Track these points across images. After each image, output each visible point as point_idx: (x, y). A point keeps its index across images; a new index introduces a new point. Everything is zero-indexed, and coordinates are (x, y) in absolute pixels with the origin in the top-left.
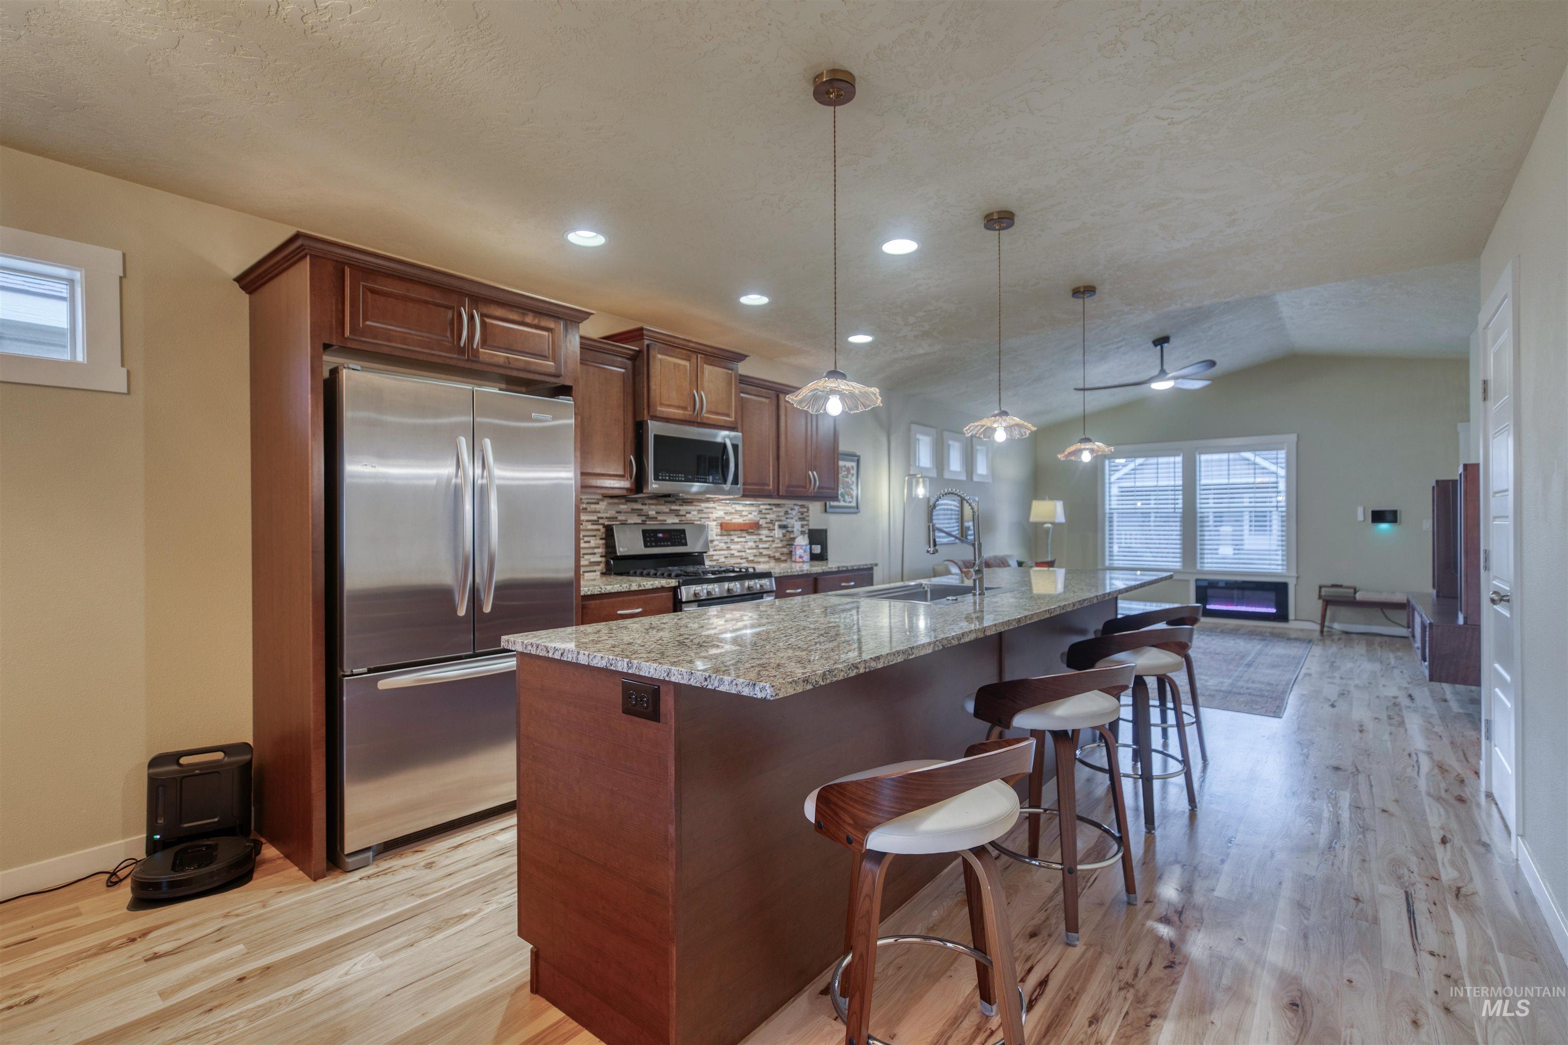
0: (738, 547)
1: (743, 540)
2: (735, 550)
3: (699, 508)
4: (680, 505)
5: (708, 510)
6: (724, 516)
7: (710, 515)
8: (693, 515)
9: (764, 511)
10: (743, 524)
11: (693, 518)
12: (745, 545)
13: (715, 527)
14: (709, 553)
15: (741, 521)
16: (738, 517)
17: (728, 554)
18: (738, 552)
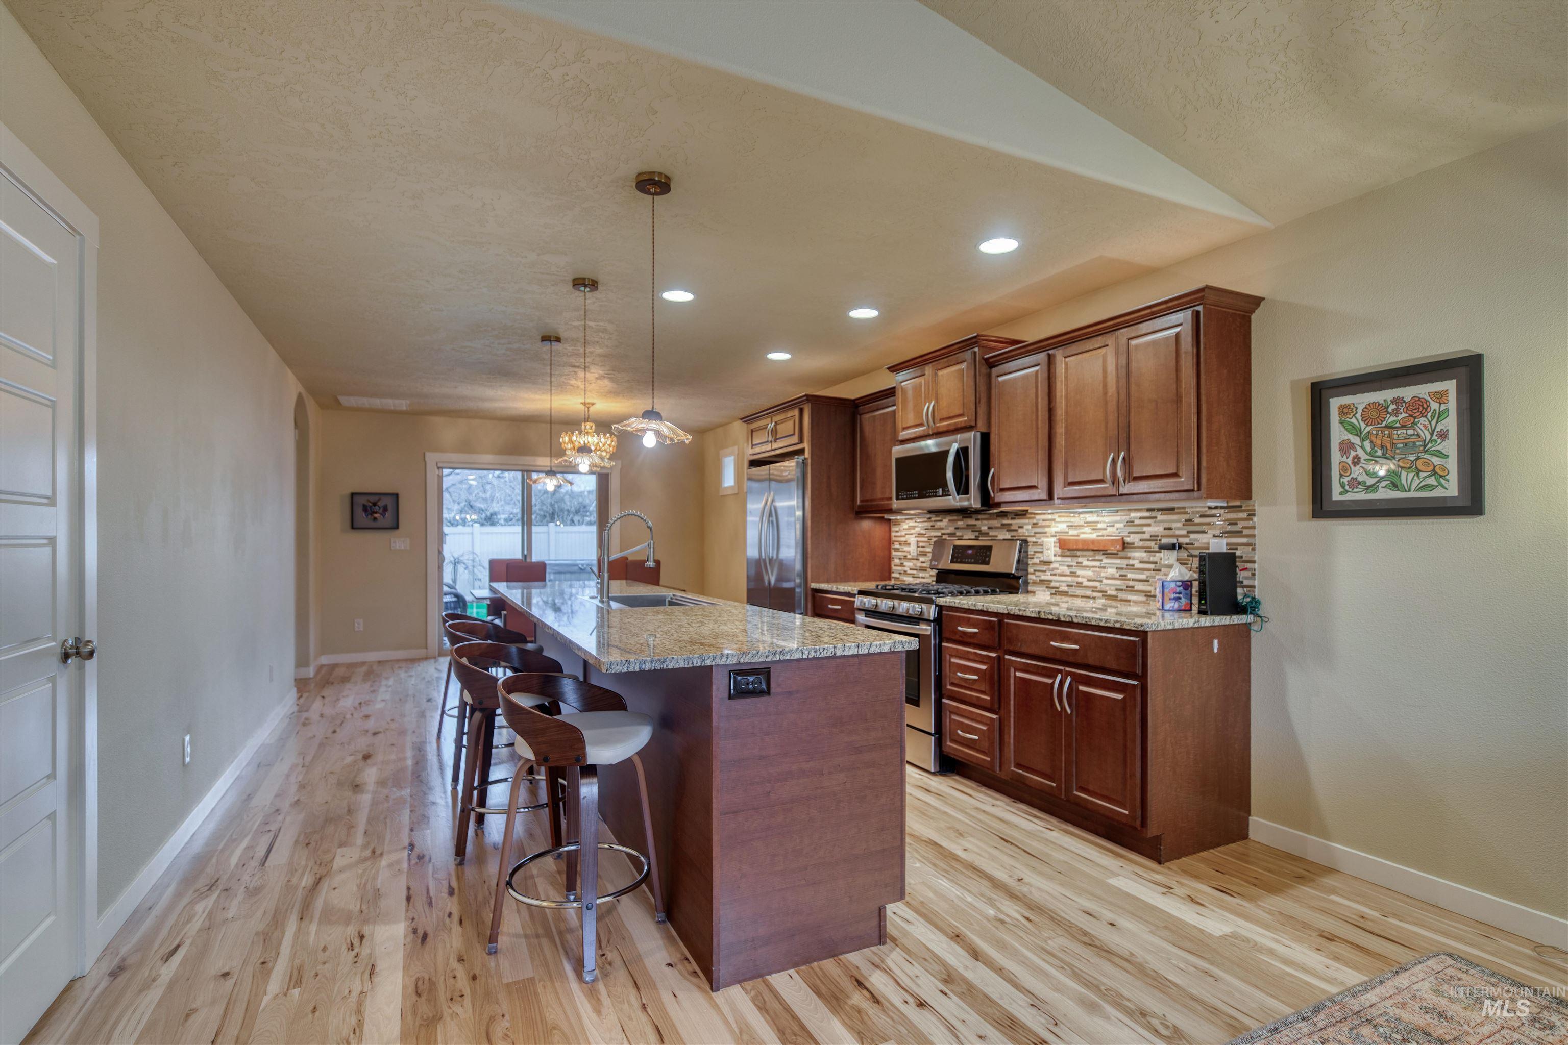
0: (1089, 573)
1: (1097, 564)
2: (1083, 577)
3: (1035, 521)
4: (1012, 519)
5: (1044, 523)
6: (1066, 530)
7: (1047, 530)
8: (1027, 530)
9: (1137, 522)
10: (1093, 542)
11: (1027, 534)
12: (1101, 572)
13: (1053, 545)
14: (1043, 577)
15: (1094, 536)
16: (1090, 531)
17: (1073, 582)
18: (1088, 580)
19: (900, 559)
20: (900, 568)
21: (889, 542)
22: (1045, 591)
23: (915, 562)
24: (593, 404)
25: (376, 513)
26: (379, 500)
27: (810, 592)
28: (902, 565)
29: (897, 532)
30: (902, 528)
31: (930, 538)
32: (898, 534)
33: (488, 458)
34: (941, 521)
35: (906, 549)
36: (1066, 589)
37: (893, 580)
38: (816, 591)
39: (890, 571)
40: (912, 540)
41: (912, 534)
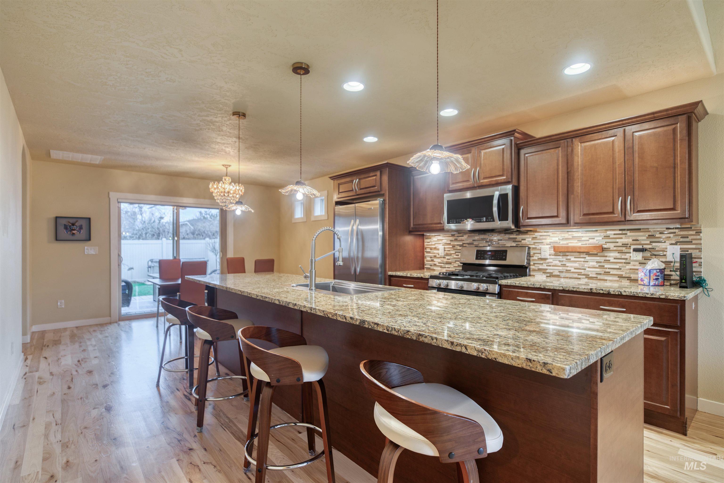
0: (576, 265)
1: (583, 260)
2: (571, 267)
3: (534, 236)
4: (517, 235)
5: (541, 237)
6: (559, 241)
7: (543, 241)
8: (528, 241)
9: (611, 236)
10: (580, 247)
11: (528, 243)
12: (585, 264)
13: (548, 249)
14: (541, 267)
15: (579, 244)
16: (576, 241)
17: (564, 270)
18: (575, 269)
19: (431, 257)
20: (431, 263)
21: (423, 248)
22: (542, 275)
23: (442, 259)
24: (230, 166)
25: (74, 230)
26: (77, 221)
27: (387, 277)
28: (432, 261)
29: (428, 242)
30: (432, 240)
31: (454, 246)
32: (430, 244)
33: (152, 197)
34: (463, 236)
35: (435, 251)
36: (558, 274)
37: (425, 269)
38: (391, 276)
39: (423, 264)
40: (441, 247)
41: (440, 244)
